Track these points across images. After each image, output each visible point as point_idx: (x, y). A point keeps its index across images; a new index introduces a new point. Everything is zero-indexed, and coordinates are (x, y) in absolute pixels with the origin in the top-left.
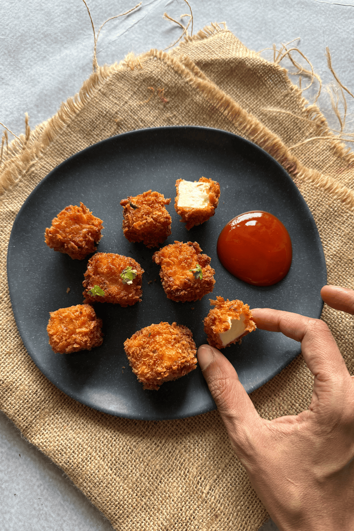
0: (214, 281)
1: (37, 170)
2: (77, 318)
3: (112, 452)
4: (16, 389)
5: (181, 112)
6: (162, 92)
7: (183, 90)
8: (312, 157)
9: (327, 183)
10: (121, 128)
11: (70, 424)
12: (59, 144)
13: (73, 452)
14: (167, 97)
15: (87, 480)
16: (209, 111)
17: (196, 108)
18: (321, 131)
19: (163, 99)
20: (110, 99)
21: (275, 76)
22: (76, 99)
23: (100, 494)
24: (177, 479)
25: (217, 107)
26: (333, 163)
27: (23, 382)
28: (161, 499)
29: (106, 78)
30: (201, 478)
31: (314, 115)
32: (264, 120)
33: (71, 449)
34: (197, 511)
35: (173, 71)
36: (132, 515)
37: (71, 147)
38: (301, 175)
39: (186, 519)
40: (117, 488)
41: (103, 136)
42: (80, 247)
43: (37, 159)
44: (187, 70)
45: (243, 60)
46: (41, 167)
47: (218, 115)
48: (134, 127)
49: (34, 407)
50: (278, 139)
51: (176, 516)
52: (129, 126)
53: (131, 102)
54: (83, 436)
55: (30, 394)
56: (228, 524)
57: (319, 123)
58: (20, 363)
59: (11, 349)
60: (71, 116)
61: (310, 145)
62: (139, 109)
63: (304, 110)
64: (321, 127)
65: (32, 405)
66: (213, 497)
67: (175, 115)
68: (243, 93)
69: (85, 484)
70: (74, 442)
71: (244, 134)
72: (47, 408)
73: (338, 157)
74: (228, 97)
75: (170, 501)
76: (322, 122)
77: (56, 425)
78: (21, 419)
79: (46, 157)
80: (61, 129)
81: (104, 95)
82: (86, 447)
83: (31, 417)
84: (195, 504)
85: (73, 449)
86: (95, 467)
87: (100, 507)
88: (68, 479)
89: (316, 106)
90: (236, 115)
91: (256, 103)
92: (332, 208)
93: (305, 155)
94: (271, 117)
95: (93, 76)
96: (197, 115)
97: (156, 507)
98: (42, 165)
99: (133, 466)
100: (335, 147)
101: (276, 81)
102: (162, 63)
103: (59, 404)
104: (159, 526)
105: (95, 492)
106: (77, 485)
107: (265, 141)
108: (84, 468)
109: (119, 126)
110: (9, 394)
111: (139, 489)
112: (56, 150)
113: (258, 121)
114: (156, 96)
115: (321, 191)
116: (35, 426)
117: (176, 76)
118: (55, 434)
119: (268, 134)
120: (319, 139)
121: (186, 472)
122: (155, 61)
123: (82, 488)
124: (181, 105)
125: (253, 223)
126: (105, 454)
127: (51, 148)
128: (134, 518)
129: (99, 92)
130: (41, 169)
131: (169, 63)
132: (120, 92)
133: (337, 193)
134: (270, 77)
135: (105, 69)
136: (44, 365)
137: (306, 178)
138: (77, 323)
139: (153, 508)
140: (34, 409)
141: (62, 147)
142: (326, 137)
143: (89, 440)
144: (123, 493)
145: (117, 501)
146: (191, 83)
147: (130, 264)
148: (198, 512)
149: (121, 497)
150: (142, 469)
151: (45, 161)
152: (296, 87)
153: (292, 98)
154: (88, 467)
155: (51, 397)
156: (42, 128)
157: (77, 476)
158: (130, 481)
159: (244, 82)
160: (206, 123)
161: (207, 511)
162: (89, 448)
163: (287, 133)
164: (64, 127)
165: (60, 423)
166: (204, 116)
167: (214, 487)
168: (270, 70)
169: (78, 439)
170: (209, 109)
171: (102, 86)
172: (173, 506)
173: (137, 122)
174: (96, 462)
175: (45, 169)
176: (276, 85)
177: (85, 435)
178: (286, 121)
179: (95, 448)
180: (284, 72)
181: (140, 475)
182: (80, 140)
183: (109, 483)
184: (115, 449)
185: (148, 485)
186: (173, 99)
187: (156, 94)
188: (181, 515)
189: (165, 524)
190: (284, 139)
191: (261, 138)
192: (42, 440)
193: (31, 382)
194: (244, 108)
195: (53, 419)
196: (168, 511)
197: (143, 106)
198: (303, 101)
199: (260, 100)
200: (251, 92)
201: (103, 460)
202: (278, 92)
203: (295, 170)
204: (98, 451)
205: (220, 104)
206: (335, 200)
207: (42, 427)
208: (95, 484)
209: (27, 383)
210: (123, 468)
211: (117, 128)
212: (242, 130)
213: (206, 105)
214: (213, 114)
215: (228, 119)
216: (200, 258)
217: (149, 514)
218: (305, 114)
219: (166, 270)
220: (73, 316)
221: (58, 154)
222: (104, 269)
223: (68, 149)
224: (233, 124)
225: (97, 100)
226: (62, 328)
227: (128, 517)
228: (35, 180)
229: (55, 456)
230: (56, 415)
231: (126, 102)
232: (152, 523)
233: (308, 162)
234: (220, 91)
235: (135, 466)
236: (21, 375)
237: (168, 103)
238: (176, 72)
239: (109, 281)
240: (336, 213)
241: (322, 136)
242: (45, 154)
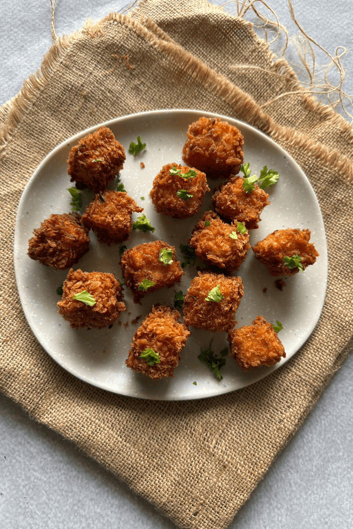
1: (8, 154)
3: (120, 422)
4: (18, 375)
5: (149, 79)
6: (126, 59)
7: (149, 54)
8: (284, 114)
9: (301, 140)
10: (89, 101)
11: (76, 401)
12: (27, 124)
13: (83, 426)
14: (133, 64)
15: (99, 449)
16: (177, 74)
17: (164, 72)
18: (290, 85)
19: (129, 66)
20: (73, 72)
21: (240, 31)
22: (38, 74)
23: (113, 460)
24: (184, 438)
25: (185, 70)
26: (305, 117)
27: (24, 367)
28: (171, 457)
29: (67, 49)
30: (206, 435)
31: (283, 70)
32: (233, 79)
33: (80, 424)
34: (205, 465)
35: (135, 35)
36: (146, 475)
37: (40, 127)
38: (275, 134)
39: (196, 473)
40: (129, 453)
41: (71, 111)
43: (6, 143)
44: (150, 33)
45: (206, 16)
47: (187, 77)
48: (102, 98)
49: (38, 389)
50: (249, 98)
51: (186, 470)
52: (97, 98)
53: (95, 73)
54: (90, 410)
55: (33, 378)
56: (236, 472)
57: (288, 77)
58: (18, 349)
59: (8, 337)
60: (35, 93)
61: (281, 101)
62: (105, 79)
63: (272, 64)
64: (291, 80)
65: (36, 388)
66: (220, 450)
67: (142, 82)
68: (210, 52)
69: (98, 454)
70: (81, 417)
71: (215, 95)
72: (51, 388)
73: (310, 111)
74: (194, 58)
75: (179, 458)
76: (292, 76)
77: (62, 403)
78: (27, 401)
79: (15, 140)
80: (27, 109)
81: (67, 67)
82: (94, 420)
83: (37, 399)
84: (203, 459)
85: (82, 423)
86: (105, 437)
87: (114, 472)
88: (81, 451)
89: (284, 59)
90: (205, 76)
91: (224, 62)
92: (307, 165)
93: (277, 112)
94: (240, 75)
95: (53, 48)
96: (165, 80)
97: (167, 465)
98: (12, 149)
99: (141, 431)
100: (305, 101)
101: (242, 36)
102: (123, 27)
103: (63, 383)
104: (172, 482)
105: (108, 459)
106: (91, 456)
107: (237, 102)
108: (95, 440)
109: (86, 99)
110: (12, 380)
111: (149, 451)
112: (25, 131)
113: (228, 81)
114: (121, 63)
115: (296, 149)
116: (42, 406)
117: (139, 41)
118: (62, 412)
119: (239, 94)
120: (290, 94)
121: (192, 430)
122: (116, 25)
123: (95, 457)
124: (148, 70)
126: (113, 423)
127: (19, 129)
128: (148, 477)
129: (62, 65)
130: (12, 152)
131: (130, 26)
132: (83, 63)
133: (311, 150)
134: (235, 33)
135: (63, 39)
137: (280, 137)
139: (165, 466)
140: (39, 390)
141: (31, 127)
142: (297, 92)
143: (96, 413)
144: (135, 456)
145: (129, 465)
146: (156, 46)
148: (207, 465)
149: (134, 461)
150: (150, 433)
151: (15, 143)
152: (262, 40)
153: (260, 53)
154: (99, 438)
155: (54, 378)
156: (7, 109)
157: (89, 447)
158: (140, 445)
159: (210, 40)
160: (176, 87)
161: (215, 463)
162: (97, 421)
163: (258, 90)
164: (29, 106)
165: (66, 400)
166: (173, 80)
167: (220, 441)
168: (235, 25)
169: (85, 413)
170: (177, 72)
171: (64, 58)
172: (183, 462)
173: (105, 93)
174: (106, 432)
175: (16, 152)
176: (242, 41)
177: (92, 409)
178: (255, 78)
179: (103, 420)
180: (250, 25)
181: (149, 439)
182: (48, 118)
183: (120, 450)
184: (122, 418)
185: (158, 447)
186: (139, 65)
187: (120, 61)
188: (192, 469)
189: (177, 479)
190: (255, 97)
191: (232, 98)
192: (50, 419)
193: (32, 366)
194: (212, 68)
195: (58, 398)
196: (179, 467)
197: (109, 75)
198: (271, 55)
199: (228, 58)
200: (218, 50)
201: (112, 430)
202: (245, 48)
203: (268, 128)
204: (106, 422)
205: (187, 66)
206: (309, 157)
207: (48, 406)
208: (108, 452)
209: (28, 367)
210: (132, 434)
211: (85, 102)
212: (212, 91)
213: (174, 69)
214: (181, 77)
215: (197, 81)
217: (161, 472)
218: (274, 69)
221: (27, 135)
223: (37, 129)
224: (203, 86)
225: (61, 74)
227: (142, 477)
228: (7, 164)
229: (65, 432)
230: (61, 394)
231: (91, 73)
232: (165, 480)
233: (281, 119)
234: (186, 52)
235: (143, 431)
236: (21, 361)
237: (134, 69)
238: (139, 36)
240: (311, 171)
241: (293, 91)
242: (14, 136)
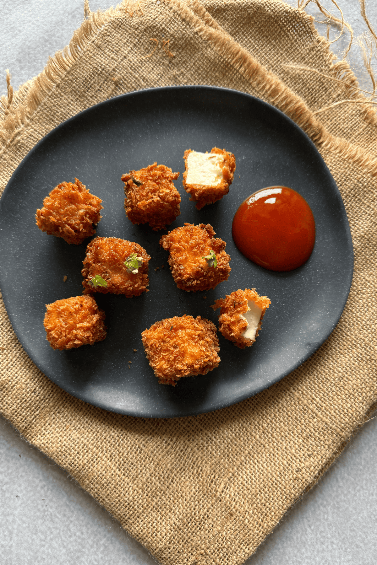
0: (230, 269)
1: (23, 139)
2: (77, 311)
3: (120, 453)
4: (12, 388)
5: (190, 69)
6: (167, 44)
7: (192, 41)
8: (339, 124)
9: (356, 154)
10: (119, 88)
11: (73, 424)
12: (48, 107)
13: (78, 453)
14: (173, 51)
15: (94, 481)
16: (222, 68)
17: (208, 64)
18: (350, 92)
19: (168, 53)
20: (106, 53)
21: (300, 25)
22: (66, 52)
23: (108, 495)
24: (189, 478)
25: (232, 63)
26: (363, 130)
27: (19, 380)
28: (173, 498)
29: (101, 27)
30: (215, 477)
31: (343, 73)
32: (285, 79)
33: (75, 450)
34: (210, 510)
35: (179, 18)
36: (143, 516)
37: (62, 112)
38: (327, 145)
39: (199, 518)
40: (127, 489)
41: (98, 98)
42: (77, 231)
43: (22, 126)
44: (196, 18)
45: (263, 4)
46: (28, 135)
47: (233, 73)
48: (135, 87)
49: (33, 406)
50: (301, 101)
51: (189, 515)
52: (129, 85)
53: (130, 57)
54: (88, 436)
55: (28, 393)
56: (243, 522)
57: (348, 83)
58: (15, 359)
59: (4, 345)
60: (60, 73)
61: (338, 109)
62: (140, 65)
63: (331, 67)
64: (351, 87)
65: (30, 404)
66: (228, 496)
67: (182, 73)
68: (262, 46)
69: (92, 486)
70: (78, 443)
71: (263, 95)
72: (47, 407)
73: (369, 123)
74: (244, 51)
75: (182, 500)
76: (352, 82)
77: (58, 425)
78: (19, 419)
79: (33, 124)
80: (50, 90)
81: (99, 47)
82: (92, 447)
83: (30, 417)
84: (209, 503)
85: (78, 450)
86: (101, 468)
87: (108, 508)
88: (74, 480)
89: (346, 62)
90: (254, 72)
91: (277, 58)
92: (361, 183)
93: (331, 120)
94: (294, 75)
95: (85, 24)
96: (208, 72)
97: (168, 507)
98: (28, 134)
99: (143, 466)
100: (365, 112)
101: (300, 31)
102: (167, 8)
103: (61, 402)
104: (172, 526)
105: (103, 493)
106: (84, 487)
107: (287, 105)
108: (90, 470)
109: (117, 85)
110: (5, 394)
111: (149, 489)
112: (44, 115)
113: (279, 81)
114: (160, 49)
115: (350, 163)
116: (35, 426)
117: (183, 25)
118: (57, 434)
119: (290, 96)
120: (349, 102)
121: (199, 471)
122: (159, 5)
123: (88, 489)
124: (190, 60)
125: (272, 201)
126: (112, 454)
127: (38, 112)
128: (145, 518)
129: (93, 44)
130: (28, 138)
131: (175, 8)
132: (117, 44)
133: (367, 166)
134: (293, 27)
135: (98, 15)
136: (42, 362)
137: (333, 148)
138: (77, 317)
139: (165, 507)
140: (33, 408)
141: (52, 111)
142: (357, 100)
143: (95, 439)
144: (133, 493)
145: (126, 502)
146: (201, 33)
147: (136, 251)
148: (212, 511)
149: (131, 498)
150: (153, 469)
151: (32, 128)
152: (323, 38)
153: (319, 52)
154: (95, 469)
155: (51, 395)
156: (27, 89)
157: (83, 478)
158: (140, 481)
159: (263, 33)
160: (219, 82)
161: (221, 509)
162: (95, 449)
163: (312, 95)
164: (52, 87)
165: (62, 422)
166: (217, 74)
167: (229, 485)
168: (294, 18)
169: (82, 439)
170: (222, 65)
171: (96, 36)
172: (186, 505)
173: (139, 81)
174: (103, 462)
175: (32, 138)
176: (300, 36)
177: (90, 435)
178: (311, 80)
179: (102, 448)
180: (311, 20)
181: (151, 475)
182: (72, 103)
183: (117, 484)
184: (123, 449)
185: (159, 485)
186: (180, 53)
187: (160, 46)
188: (195, 514)
189: (178, 524)
190: (308, 102)
191: (282, 101)
192: (43, 441)
193: (28, 380)
194: (262, 64)
195: (54, 418)
196: (181, 511)
197: (145, 61)
198: (331, 56)
199: (282, 54)
200: (272, 44)
201: (111, 461)
202: (303, 45)
203: (320, 138)
204: (104, 451)
205: (235, 59)
206: (364, 174)
207: (42, 427)
208: (103, 485)
209: (23, 381)
210: (132, 468)
211: (115, 88)
212: (260, 90)
213: (219, 61)
214: (227, 71)
215: (244, 78)
216: (214, 243)
217: (160, 513)
218: (333, 72)
219: (176, 257)
220: (72, 309)
221: (47, 120)
222: (105, 256)
223: (58, 114)
224: (250, 84)
225: (91, 54)
226: (60, 322)
227: (138, 517)
228: (21, 151)
229: (58, 457)
230: (58, 414)
231: (125, 57)
232: (164, 522)
233: (334, 129)
234: (236, 43)
235: (145, 466)
236: (16, 373)
237: (174, 57)
238: (184, 20)
239: (112, 270)
240: (365, 189)
241: (352, 99)
242: (32, 120)
